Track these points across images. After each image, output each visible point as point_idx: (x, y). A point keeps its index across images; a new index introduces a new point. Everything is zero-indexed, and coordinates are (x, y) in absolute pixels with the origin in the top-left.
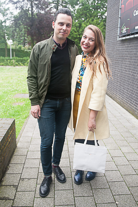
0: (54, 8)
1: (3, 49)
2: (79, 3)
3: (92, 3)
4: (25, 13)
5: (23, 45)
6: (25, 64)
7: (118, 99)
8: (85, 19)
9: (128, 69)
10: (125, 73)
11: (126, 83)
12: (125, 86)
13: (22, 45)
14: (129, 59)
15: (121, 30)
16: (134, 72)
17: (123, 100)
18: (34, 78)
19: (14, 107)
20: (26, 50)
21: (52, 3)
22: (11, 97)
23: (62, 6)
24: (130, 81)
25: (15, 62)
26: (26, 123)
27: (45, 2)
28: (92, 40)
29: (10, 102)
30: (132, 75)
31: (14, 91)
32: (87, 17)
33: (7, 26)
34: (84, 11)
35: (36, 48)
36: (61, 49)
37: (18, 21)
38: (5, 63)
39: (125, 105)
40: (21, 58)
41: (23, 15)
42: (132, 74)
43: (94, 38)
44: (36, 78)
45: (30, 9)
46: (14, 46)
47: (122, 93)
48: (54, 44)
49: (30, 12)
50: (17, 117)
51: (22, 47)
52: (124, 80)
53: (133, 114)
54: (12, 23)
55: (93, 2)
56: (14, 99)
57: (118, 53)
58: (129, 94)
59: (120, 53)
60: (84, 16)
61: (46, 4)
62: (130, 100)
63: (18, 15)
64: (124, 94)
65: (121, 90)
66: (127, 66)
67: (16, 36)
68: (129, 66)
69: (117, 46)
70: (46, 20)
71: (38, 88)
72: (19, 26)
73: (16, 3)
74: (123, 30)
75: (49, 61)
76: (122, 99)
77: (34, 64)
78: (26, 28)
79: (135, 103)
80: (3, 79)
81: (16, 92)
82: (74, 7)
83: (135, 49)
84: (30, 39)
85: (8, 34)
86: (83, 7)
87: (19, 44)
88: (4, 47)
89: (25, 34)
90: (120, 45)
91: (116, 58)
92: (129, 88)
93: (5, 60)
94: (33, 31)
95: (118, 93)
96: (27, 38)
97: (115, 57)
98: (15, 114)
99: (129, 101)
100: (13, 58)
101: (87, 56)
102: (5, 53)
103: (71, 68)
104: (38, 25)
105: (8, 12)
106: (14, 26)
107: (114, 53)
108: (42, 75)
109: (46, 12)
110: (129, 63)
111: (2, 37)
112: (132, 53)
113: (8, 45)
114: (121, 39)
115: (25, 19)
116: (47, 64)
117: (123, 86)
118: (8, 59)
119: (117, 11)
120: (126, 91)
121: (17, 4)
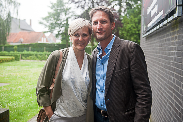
1: (64, 45)
15: (144, 28)
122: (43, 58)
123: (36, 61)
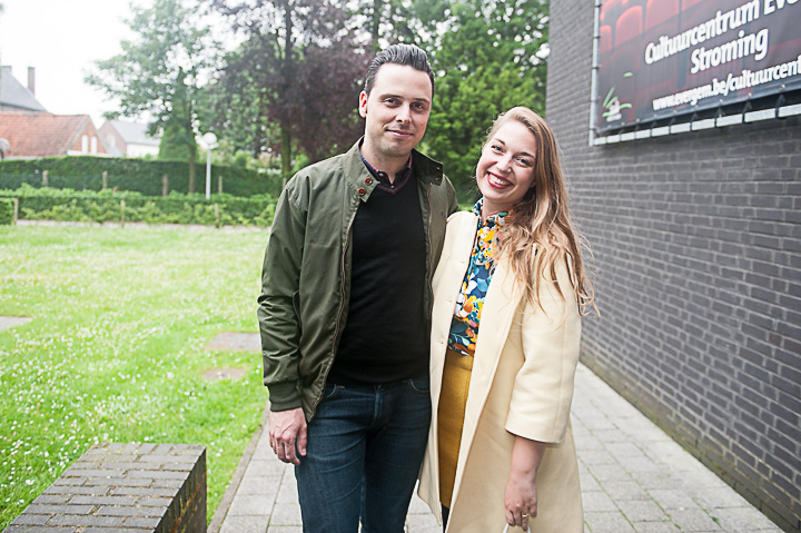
0: (363, 29)
1: (181, 163)
2: (451, 15)
3: (493, 15)
4: (263, 45)
5: (253, 152)
6: (256, 218)
7: (599, 359)
8: (469, 68)
9: (631, 249)
10: (623, 264)
11: (628, 301)
12: (625, 314)
13: (248, 152)
14: (633, 213)
15: (602, 110)
16: (657, 261)
17: (617, 364)
18: (287, 300)
19: (208, 387)
20: (261, 171)
21: (356, 13)
22: (197, 345)
23: (392, 22)
24: (642, 294)
25: (221, 211)
26: (248, 457)
27: (332, 10)
28: (523, 161)
29: (194, 368)
30: (650, 273)
31: (211, 322)
32: (478, 60)
33: (199, 86)
34: (466, 41)
35: (298, 190)
36: (390, 193)
37: (239, 70)
38: (186, 217)
39: (627, 384)
40: (244, 199)
41: (256, 52)
42: (650, 270)
43: (533, 154)
44: (294, 302)
45: (283, 32)
46: (222, 153)
47: (611, 340)
48: (365, 173)
49: (282, 42)
50: (216, 432)
51: (248, 158)
52: (619, 289)
53: (658, 420)
54: (217, 75)
55: (498, 12)
56: (209, 355)
57: (592, 190)
58: (638, 343)
59: (602, 191)
60: (466, 58)
61: (338, 15)
62: (644, 364)
63: (238, 52)
64: (622, 341)
65: (609, 325)
66: (627, 239)
67: (229, 122)
68: (635, 241)
69: (588, 165)
70: (337, 68)
71: (298, 340)
72: (243, 86)
73: (235, 11)
74: (608, 111)
75: (345, 237)
76: (612, 360)
77: (286, 249)
78: (265, 97)
79: (667, 379)
80: (173, 276)
81: (220, 326)
82: (433, 28)
83: (656, 178)
84: (278, 131)
85: (201, 115)
86: (465, 28)
87: (237, 148)
88: (184, 156)
89: (261, 114)
90: (601, 164)
91: (587, 209)
92: (639, 319)
93: (186, 205)
94: (287, 106)
95: (597, 338)
96: (268, 131)
97: (581, 203)
98: (209, 415)
99: (640, 371)
100: (214, 197)
101: (501, 221)
102: (188, 180)
103: (429, 263)
104: (308, 87)
105: (206, 40)
106: (224, 89)
107: (580, 190)
108: (316, 290)
109: (335, 43)
110: (635, 228)
111: (179, 125)
112: (646, 192)
113: (201, 153)
114: (602, 141)
115: (264, 65)
116: (338, 248)
117: (616, 313)
118: (196, 199)
119: (586, 47)
120: (629, 333)
121: (238, 14)
122: (110, 213)
123: (81, 224)
